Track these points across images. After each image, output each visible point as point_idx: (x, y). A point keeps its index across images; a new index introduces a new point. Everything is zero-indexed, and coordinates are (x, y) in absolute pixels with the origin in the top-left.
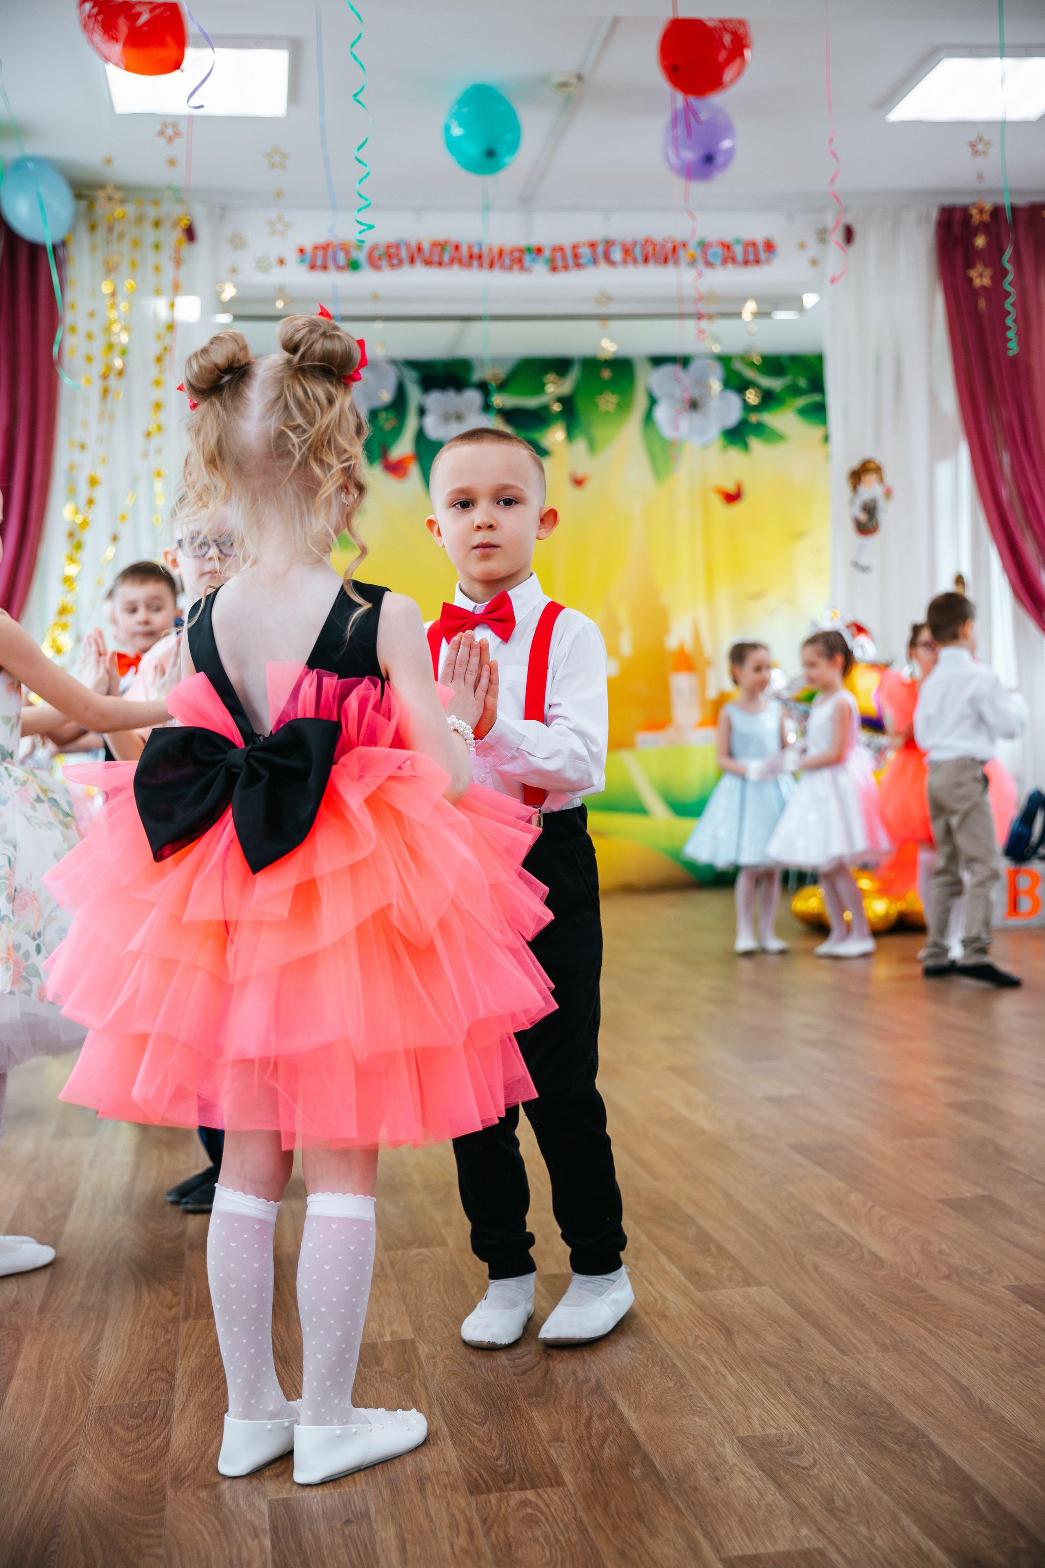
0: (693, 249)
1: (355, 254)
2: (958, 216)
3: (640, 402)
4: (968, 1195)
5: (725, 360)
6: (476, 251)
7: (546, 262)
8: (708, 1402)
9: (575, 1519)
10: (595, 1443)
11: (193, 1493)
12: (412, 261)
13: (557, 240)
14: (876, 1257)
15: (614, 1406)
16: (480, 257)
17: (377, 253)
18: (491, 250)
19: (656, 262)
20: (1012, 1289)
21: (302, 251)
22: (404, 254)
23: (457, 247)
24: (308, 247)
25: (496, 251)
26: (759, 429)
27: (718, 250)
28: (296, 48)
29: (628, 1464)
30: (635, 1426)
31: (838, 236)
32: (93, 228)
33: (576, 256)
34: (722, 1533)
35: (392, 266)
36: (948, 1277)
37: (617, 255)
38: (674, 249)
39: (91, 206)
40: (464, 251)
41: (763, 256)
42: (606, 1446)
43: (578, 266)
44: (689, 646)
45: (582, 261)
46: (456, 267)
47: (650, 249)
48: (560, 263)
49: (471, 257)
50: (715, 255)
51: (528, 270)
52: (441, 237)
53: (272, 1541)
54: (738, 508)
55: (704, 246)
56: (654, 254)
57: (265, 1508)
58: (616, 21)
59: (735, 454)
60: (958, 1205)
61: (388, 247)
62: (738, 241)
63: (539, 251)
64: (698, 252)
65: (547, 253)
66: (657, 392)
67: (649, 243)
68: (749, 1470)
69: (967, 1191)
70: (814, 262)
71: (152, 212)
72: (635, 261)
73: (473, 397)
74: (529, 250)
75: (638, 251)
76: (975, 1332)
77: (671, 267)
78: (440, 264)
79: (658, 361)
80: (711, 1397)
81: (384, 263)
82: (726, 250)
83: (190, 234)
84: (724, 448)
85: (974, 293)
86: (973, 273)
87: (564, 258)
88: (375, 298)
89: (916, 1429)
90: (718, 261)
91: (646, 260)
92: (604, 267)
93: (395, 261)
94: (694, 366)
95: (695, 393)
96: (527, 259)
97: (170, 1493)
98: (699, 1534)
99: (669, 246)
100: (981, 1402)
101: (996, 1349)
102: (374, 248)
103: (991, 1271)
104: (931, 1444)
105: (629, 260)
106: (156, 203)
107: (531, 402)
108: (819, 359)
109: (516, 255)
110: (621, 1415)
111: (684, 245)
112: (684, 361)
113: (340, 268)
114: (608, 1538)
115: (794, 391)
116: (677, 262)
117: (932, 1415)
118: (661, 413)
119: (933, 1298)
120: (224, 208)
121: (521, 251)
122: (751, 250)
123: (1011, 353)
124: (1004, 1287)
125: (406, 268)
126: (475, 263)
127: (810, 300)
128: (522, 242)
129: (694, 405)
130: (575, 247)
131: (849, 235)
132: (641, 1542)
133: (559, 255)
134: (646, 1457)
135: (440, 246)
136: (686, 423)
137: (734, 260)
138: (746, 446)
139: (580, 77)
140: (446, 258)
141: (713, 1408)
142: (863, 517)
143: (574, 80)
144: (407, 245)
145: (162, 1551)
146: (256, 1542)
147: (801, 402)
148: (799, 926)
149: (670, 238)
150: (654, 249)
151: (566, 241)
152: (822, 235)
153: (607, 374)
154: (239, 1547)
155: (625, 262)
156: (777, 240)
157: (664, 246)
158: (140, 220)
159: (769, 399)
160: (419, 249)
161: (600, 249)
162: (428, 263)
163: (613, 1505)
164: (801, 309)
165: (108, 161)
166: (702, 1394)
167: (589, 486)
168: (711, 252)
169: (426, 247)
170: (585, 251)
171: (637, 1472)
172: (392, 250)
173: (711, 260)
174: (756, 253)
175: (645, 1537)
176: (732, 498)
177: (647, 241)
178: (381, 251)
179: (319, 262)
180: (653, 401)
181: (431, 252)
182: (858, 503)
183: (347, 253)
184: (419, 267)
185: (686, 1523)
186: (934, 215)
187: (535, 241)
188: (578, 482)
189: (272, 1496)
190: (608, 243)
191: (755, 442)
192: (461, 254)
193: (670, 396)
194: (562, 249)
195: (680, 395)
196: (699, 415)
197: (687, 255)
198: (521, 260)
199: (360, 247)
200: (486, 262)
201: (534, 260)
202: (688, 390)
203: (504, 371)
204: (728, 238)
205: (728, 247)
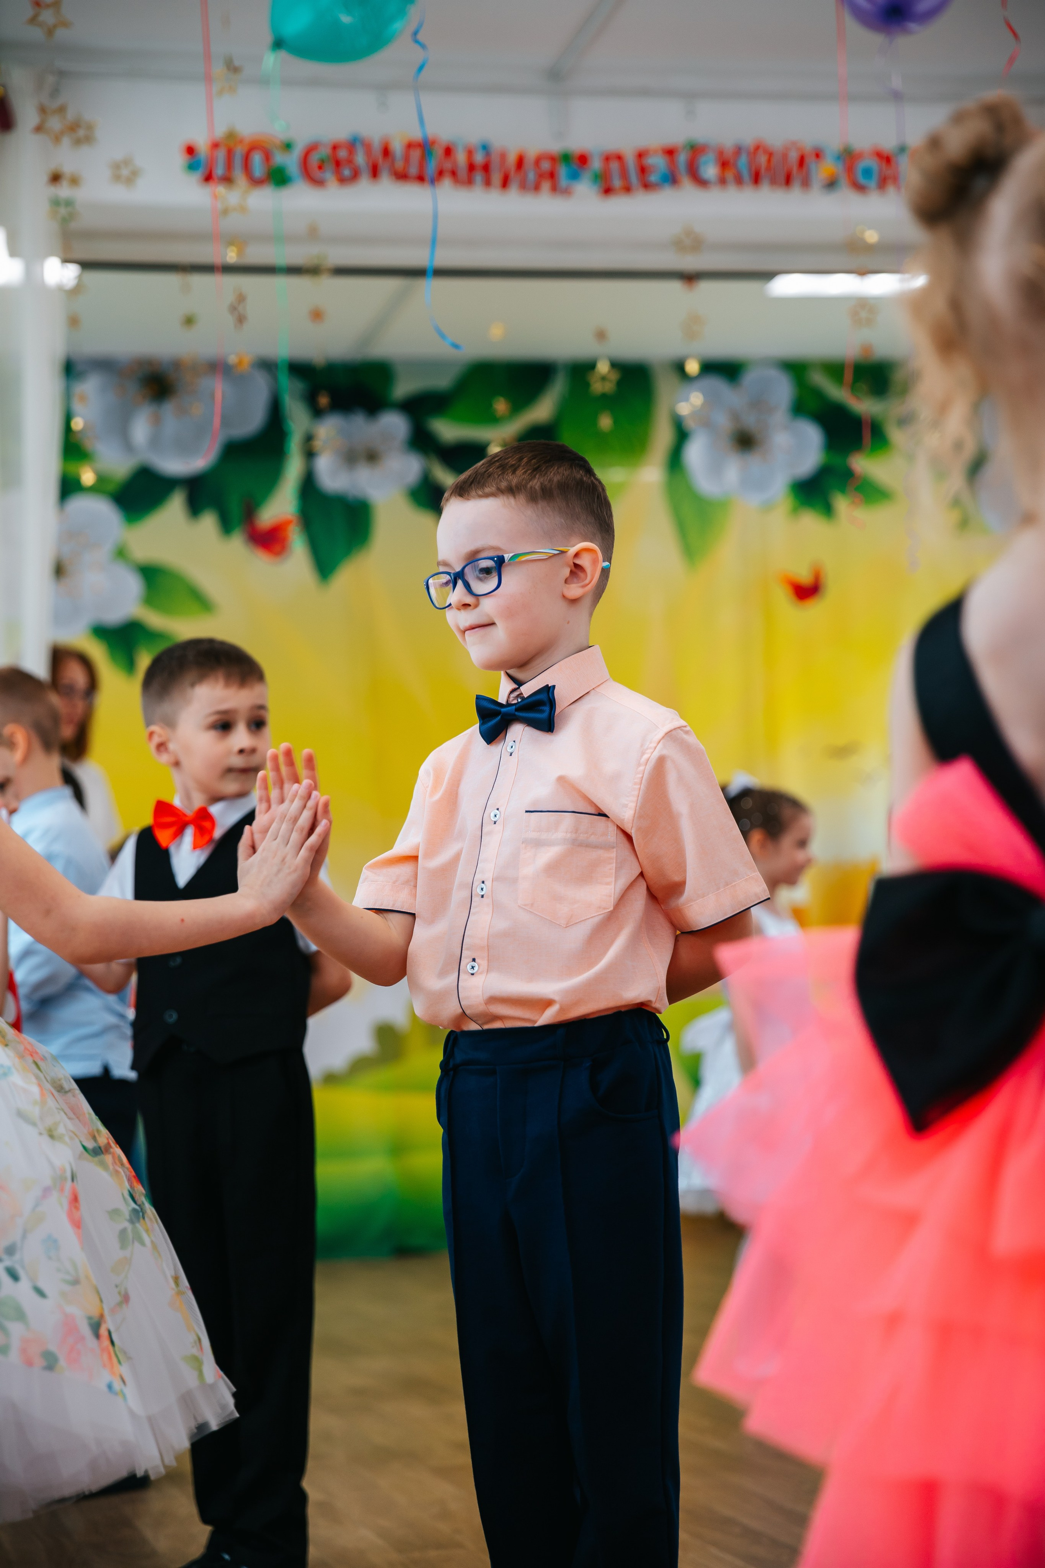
0: (831, 162)
1: (279, 158)
3: (662, 436)
5: (797, 369)
6: (479, 158)
7: (597, 177)
12: (375, 172)
13: (612, 144)
16: (486, 168)
17: (314, 158)
18: (503, 156)
19: (773, 182)
21: (190, 150)
22: (360, 159)
23: (448, 151)
24: (201, 145)
25: (512, 159)
26: (849, 483)
27: (872, 163)
33: (643, 170)
35: (342, 180)
37: (710, 171)
38: (802, 161)
40: (461, 158)
43: (647, 186)
45: (653, 178)
46: (447, 183)
47: (762, 159)
48: (617, 183)
49: (471, 167)
50: (867, 172)
51: (567, 192)
52: (421, 135)
54: (815, 609)
55: (849, 158)
56: (769, 168)
59: (811, 521)
61: (335, 148)
62: (902, 147)
63: (583, 160)
64: (840, 167)
65: (596, 164)
66: (688, 424)
67: (760, 151)
72: (739, 181)
73: (395, 423)
74: (566, 158)
75: (743, 162)
77: (796, 193)
78: (421, 178)
81: (329, 176)
82: (884, 164)
84: (795, 511)
87: (624, 174)
88: (313, 234)
90: (873, 183)
91: (756, 179)
92: (688, 188)
93: (347, 172)
94: (749, 378)
95: (750, 421)
96: (563, 172)
99: (794, 156)
102: (310, 150)
105: (730, 176)
109: (546, 166)
111: (818, 156)
112: (732, 371)
113: (256, 182)
116: (806, 183)
118: (695, 454)
120: (62, 75)
121: (553, 159)
125: (365, 183)
126: (479, 177)
128: (555, 147)
129: (745, 441)
130: (641, 155)
133: (614, 166)
135: (424, 147)
136: (735, 469)
138: (828, 510)
140: (431, 167)
144: (368, 147)
149: (794, 143)
150: (769, 161)
151: (628, 148)
155: (722, 181)
157: (785, 156)
159: (862, 431)
160: (386, 152)
161: (682, 158)
162: (401, 176)
168: (861, 165)
169: (397, 147)
170: (658, 162)
172: (342, 154)
173: (862, 180)
176: (806, 592)
177: (757, 148)
178: (323, 152)
179: (219, 171)
180: (682, 435)
181: (407, 159)
183: (268, 156)
184: (386, 182)
187: (576, 143)
190: (696, 150)
191: (842, 503)
192: (455, 163)
193: (707, 424)
194: (619, 158)
195: (723, 421)
196: (754, 461)
197: (821, 171)
198: (552, 175)
199: (287, 146)
200: (497, 178)
201: (575, 176)
202: (735, 416)
203: (443, 382)
204: (888, 144)
205: (886, 159)
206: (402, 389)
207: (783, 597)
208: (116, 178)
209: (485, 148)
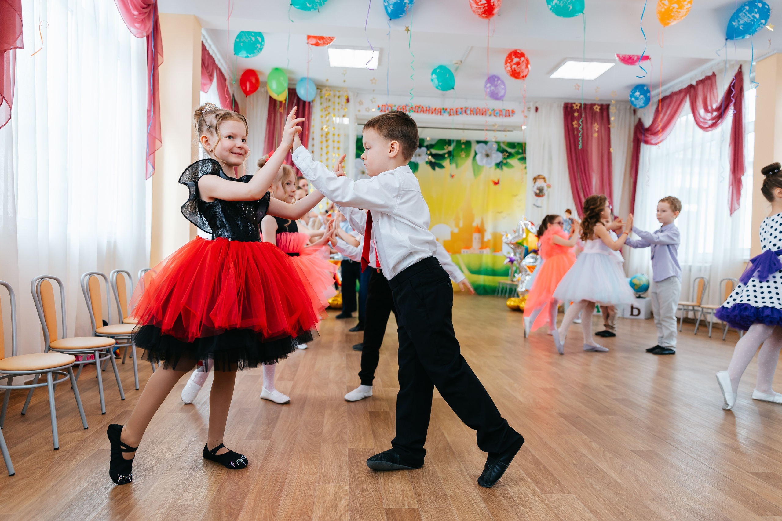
0: (490, 112)
2: (569, 106)
3: (472, 154)
4: (548, 387)
5: (498, 143)
6: (428, 109)
7: (448, 112)
8: (469, 435)
9: (430, 461)
10: (437, 443)
11: (328, 445)
13: (451, 107)
14: (520, 402)
15: (443, 434)
16: (429, 110)
18: (432, 109)
19: (480, 114)
20: (558, 414)
21: (379, 106)
22: (408, 109)
23: (423, 107)
24: (381, 106)
25: (434, 109)
26: (506, 164)
27: (498, 112)
28: (381, 51)
29: (446, 449)
30: (448, 439)
31: (533, 109)
32: (321, 98)
33: (457, 111)
34: (470, 469)
36: (540, 409)
37: (469, 112)
38: (485, 111)
39: (321, 91)
40: (425, 109)
41: (511, 114)
42: (440, 444)
44: (479, 226)
45: (458, 113)
46: (422, 113)
47: (478, 110)
48: (452, 114)
49: (426, 110)
50: (497, 113)
51: (443, 115)
52: (418, 104)
53: (349, 458)
54: (497, 186)
55: (494, 110)
56: (479, 112)
57: (347, 450)
58: (472, 47)
59: (498, 171)
60: (545, 390)
61: (403, 106)
62: (504, 110)
63: (446, 109)
64: (492, 112)
65: (448, 110)
66: (477, 151)
68: (479, 454)
69: (548, 386)
70: (526, 117)
71: (338, 94)
73: (424, 149)
74: (443, 109)
75: (475, 111)
76: (546, 424)
77: (484, 116)
78: (418, 112)
79: (478, 142)
80: (470, 434)
83: (348, 100)
84: (495, 169)
85: (573, 129)
86: (574, 123)
87: (453, 112)
89: (526, 447)
90: (498, 115)
91: (477, 114)
92: (464, 115)
94: (489, 144)
95: (489, 152)
96: (442, 111)
97: (322, 444)
98: (463, 468)
99: (484, 110)
100: (545, 442)
101: (551, 429)
103: (552, 408)
104: (530, 452)
105: (472, 113)
106: (339, 91)
107: (441, 152)
108: (525, 144)
109: (439, 110)
110: (445, 437)
111: (488, 110)
112: (486, 143)
114: (438, 467)
115: (518, 153)
116: (486, 115)
117: (531, 444)
118: (478, 157)
119: (535, 414)
120: (358, 93)
121: (441, 109)
122: (508, 112)
123: (580, 148)
124: (557, 413)
126: (428, 112)
127: (524, 127)
128: (441, 107)
129: (487, 156)
130: (456, 109)
131: (537, 109)
132: (448, 469)
133: (451, 111)
134: (451, 448)
135: (419, 107)
136: (485, 160)
137: (502, 115)
138: (502, 169)
139: (461, 62)
140: (419, 110)
141: (470, 437)
142: (538, 192)
143: (460, 62)
144: (409, 106)
145: (320, 458)
146: (344, 458)
147: (520, 156)
148: (509, 309)
149: (484, 108)
151: (454, 108)
152: (529, 109)
153: (463, 146)
154: (340, 459)
156: (516, 110)
157: (482, 110)
158: (335, 96)
159: (510, 155)
161: (464, 110)
162: (414, 111)
163: (441, 459)
164: (521, 130)
165: (327, 80)
166: (467, 433)
167: (455, 177)
168: (496, 112)
169: (414, 107)
170: (459, 110)
171: (448, 451)
173: (496, 115)
174: (509, 113)
175: (449, 467)
176: (496, 183)
177: (477, 108)
179: (383, 110)
180: (476, 154)
182: (536, 187)
185: (460, 465)
186: (562, 105)
187: (445, 107)
188: (453, 176)
189: (349, 447)
190: (466, 108)
191: (504, 168)
192: (423, 109)
193: (481, 153)
194: (452, 109)
195: (484, 152)
196: (489, 159)
197: (488, 113)
198: (441, 112)
199: (395, 106)
200: (431, 112)
201: (444, 112)
202: (486, 151)
203: (433, 143)
204: (501, 108)
205: (501, 111)
206: (425, 144)
207: (492, 184)
208: (366, 111)
209: (429, 107)
